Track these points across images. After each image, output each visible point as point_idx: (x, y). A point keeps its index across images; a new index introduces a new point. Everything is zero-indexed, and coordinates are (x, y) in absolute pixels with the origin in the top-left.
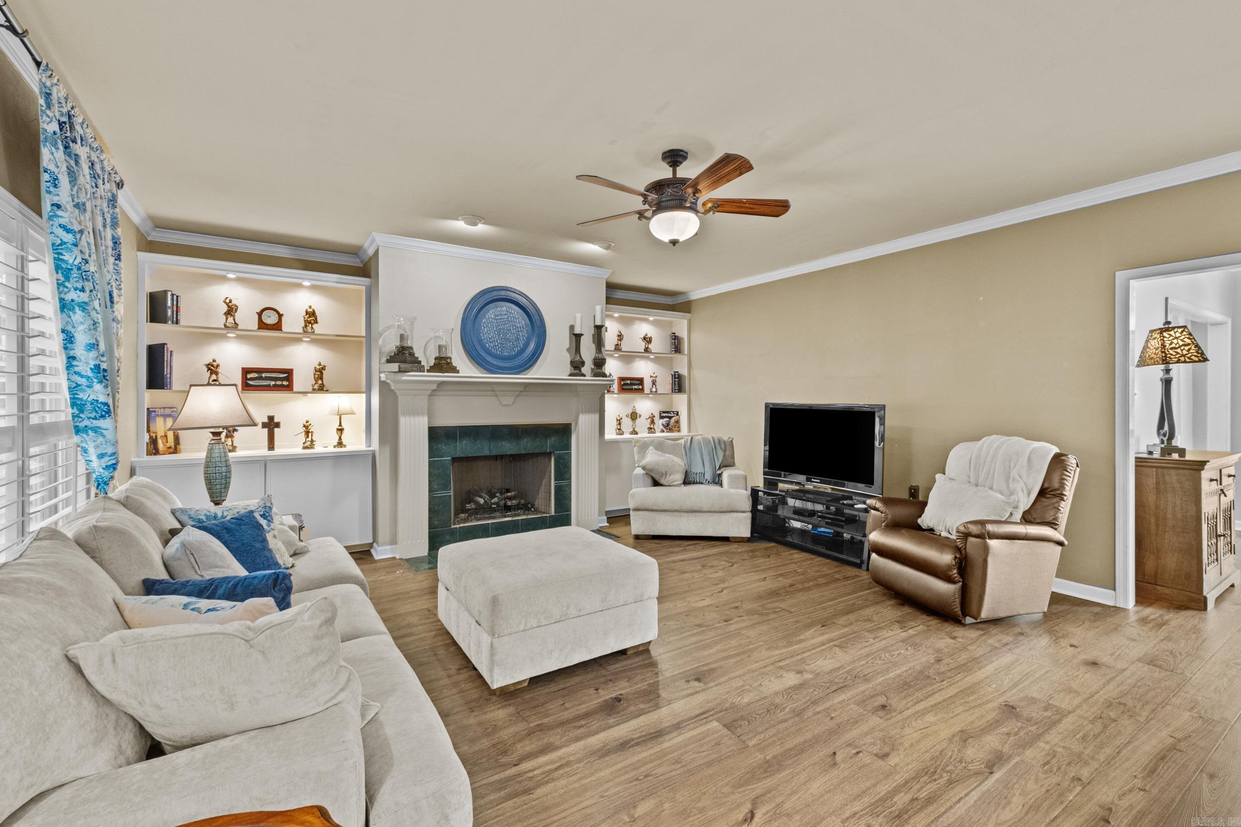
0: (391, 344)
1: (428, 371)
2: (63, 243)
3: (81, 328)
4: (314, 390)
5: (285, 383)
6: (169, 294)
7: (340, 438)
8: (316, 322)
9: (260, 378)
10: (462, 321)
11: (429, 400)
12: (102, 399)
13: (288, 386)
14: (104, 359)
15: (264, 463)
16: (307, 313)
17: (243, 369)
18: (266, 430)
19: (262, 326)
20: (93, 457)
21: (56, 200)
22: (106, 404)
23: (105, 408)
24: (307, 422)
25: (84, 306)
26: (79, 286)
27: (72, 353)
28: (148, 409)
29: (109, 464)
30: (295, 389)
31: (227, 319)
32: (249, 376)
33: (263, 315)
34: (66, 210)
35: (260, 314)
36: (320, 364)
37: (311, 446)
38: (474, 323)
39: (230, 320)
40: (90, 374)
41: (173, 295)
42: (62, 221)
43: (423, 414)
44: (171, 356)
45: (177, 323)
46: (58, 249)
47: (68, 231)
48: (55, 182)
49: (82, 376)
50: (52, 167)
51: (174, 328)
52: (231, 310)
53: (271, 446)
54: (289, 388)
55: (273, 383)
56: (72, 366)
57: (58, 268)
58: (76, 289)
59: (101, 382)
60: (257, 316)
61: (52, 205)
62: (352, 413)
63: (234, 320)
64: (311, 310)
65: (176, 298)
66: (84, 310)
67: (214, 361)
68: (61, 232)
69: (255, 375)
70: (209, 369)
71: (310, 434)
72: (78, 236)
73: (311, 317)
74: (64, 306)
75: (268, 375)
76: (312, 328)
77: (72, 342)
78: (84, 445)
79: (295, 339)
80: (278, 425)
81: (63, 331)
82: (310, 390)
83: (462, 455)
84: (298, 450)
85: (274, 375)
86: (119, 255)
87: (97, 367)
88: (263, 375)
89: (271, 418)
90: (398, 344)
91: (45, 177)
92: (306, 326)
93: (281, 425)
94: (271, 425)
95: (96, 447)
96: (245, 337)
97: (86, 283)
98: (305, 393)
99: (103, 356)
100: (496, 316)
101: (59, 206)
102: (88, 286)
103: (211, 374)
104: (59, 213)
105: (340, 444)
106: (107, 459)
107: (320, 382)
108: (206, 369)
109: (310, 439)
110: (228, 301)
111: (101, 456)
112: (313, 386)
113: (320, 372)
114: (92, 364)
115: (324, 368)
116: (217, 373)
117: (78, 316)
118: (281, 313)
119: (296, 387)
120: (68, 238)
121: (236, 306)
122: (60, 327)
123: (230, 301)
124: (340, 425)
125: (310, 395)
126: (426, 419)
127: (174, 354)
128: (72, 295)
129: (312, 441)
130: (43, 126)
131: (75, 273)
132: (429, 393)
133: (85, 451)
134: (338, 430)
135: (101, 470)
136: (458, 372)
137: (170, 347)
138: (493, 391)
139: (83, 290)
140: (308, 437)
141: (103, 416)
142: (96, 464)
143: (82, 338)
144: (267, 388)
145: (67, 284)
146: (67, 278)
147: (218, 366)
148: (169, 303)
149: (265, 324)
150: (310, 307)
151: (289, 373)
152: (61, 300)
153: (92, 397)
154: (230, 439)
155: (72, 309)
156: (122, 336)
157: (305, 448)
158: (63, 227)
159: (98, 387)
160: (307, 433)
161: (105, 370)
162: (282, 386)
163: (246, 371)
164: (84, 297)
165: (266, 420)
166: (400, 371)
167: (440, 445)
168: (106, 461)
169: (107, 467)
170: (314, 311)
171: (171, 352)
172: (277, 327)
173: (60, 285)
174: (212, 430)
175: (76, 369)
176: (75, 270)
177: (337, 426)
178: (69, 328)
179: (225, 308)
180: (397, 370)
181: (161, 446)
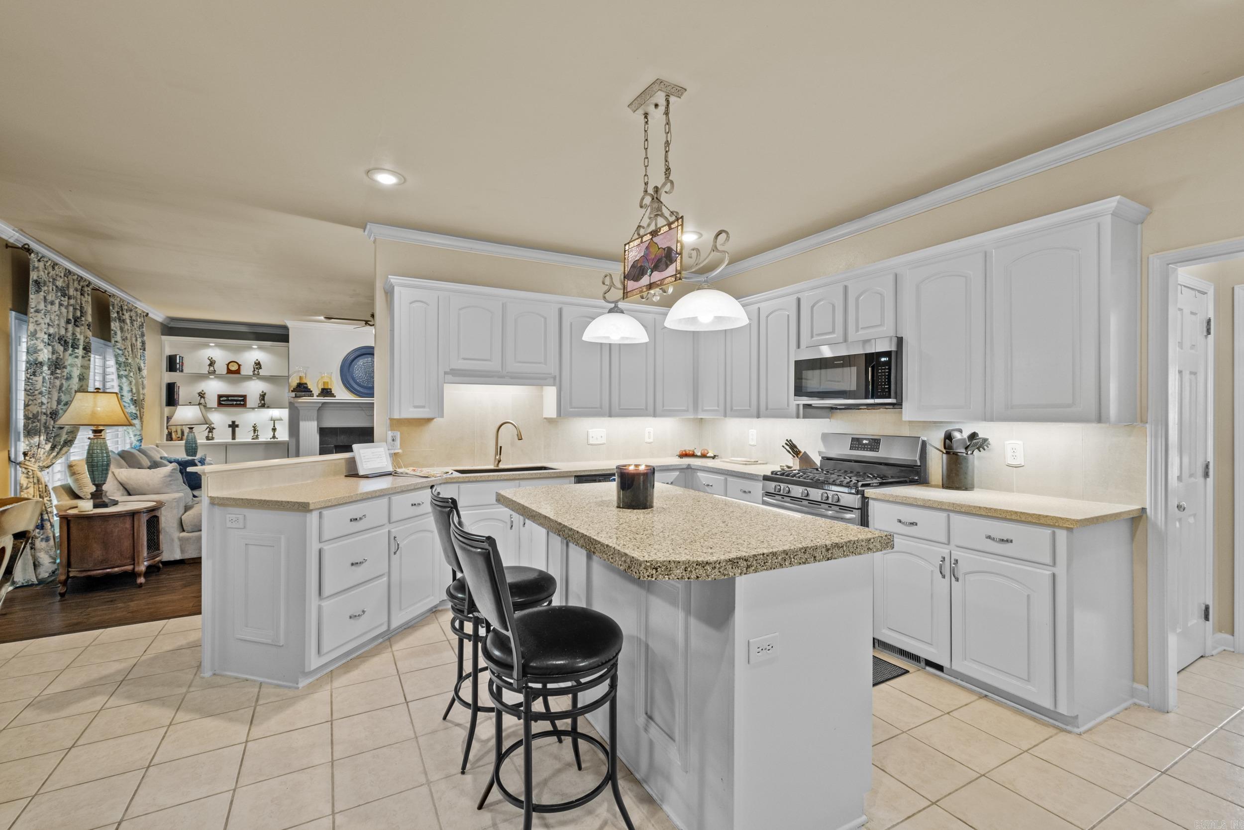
0: (294, 382)
1: (317, 396)
2: (119, 354)
3: (126, 384)
4: (259, 406)
5: (242, 403)
6: (178, 356)
7: (274, 434)
8: (261, 368)
9: (228, 400)
10: (341, 367)
11: (318, 413)
12: (134, 411)
13: (243, 405)
14: (135, 395)
15: (226, 446)
16: (255, 363)
17: (218, 395)
18: (231, 429)
19: (229, 371)
20: (132, 436)
21: (116, 339)
22: (136, 414)
23: (135, 415)
24: (255, 424)
25: (126, 376)
26: (124, 369)
27: (122, 394)
28: (167, 417)
29: (138, 439)
30: (248, 406)
31: (209, 368)
32: (221, 399)
33: (229, 365)
34: (119, 343)
35: (228, 365)
36: (263, 392)
37: (257, 437)
38: (349, 369)
39: (212, 368)
40: (129, 402)
41: (180, 357)
42: (118, 346)
43: (313, 420)
44: (179, 388)
45: (182, 371)
46: (116, 356)
47: (120, 350)
48: (116, 334)
49: (126, 403)
50: (115, 329)
51: (181, 374)
52: (212, 363)
53: (234, 437)
54: (244, 405)
55: (235, 403)
56: (123, 399)
57: (117, 363)
58: (123, 370)
59: (133, 405)
60: (226, 366)
61: (115, 341)
62: (281, 420)
63: (214, 368)
64: (257, 362)
65: (182, 358)
66: (126, 378)
67: (203, 391)
68: (118, 350)
69: (225, 399)
70: (200, 395)
71: (256, 432)
72: (124, 351)
73: (258, 365)
74: (119, 377)
75: (232, 398)
76: (258, 372)
77: (122, 390)
78: (128, 430)
79: (248, 378)
80: (237, 426)
81: (119, 386)
82: (257, 407)
83: (341, 444)
84: (249, 440)
85: (236, 398)
86: (145, 348)
87: (132, 399)
88: (230, 398)
89: (233, 422)
90: (298, 382)
91: (112, 332)
92: (254, 370)
93: (240, 426)
94: (234, 426)
95: (133, 431)
96: (220, 377)
97: (127, 367)
98: (253, 408)
99: (134, 394)
100: (364, 363)
101: (117, 342)
102: (128, 368)
103: (201, 398)
104: (117, 344)
105: (274, 437)
106: (137, 437)
107: (263, 402)
108: (198, 395)
109: (256, 434)
110: (210, 358)
111: (135, 435)
112: (259, 404)
113: (263, 396)
114: (130, 398)
115: (265, 394)
116: (204, 398)
117: (124, 380)
118: (240, 364)
119: (249, 404)
120: (120, 352)
121: (215, 361)
122: (118, 384)
123: (212, 358)
124: (274, 426)
125: (256, 409)
126: (316, 423)
127: (180, 388)
128: (122, 373)
129: (257, 435)
130: (112, 315)
131: (123, 365)
132: (317, 408)
133: (129, 433)
134: (273, 429)
135: (136, 442)
136: (335, 397)
137: (178, 384)
138: (360, 407)
139: (126, 370)
140: (255, 433)
141: (135, 419)
142: (133, 439)
143: (126, 388)
144: (232, 405)
145: (120, 369)
146: (120, 366)
147: (204, 393)
148: (178, 361)
149: (231, 370)
150: (257, 360)
151: (245, 397)
152: (118, 374)
153: (131, 411)
154: (211, 434)
155: (122, 378)
156: (146, 384)
157: (253, 439)
158: (118, 348)
159: (132, 407)
160: (255, 431)
161: (135, 400)
162: (240, 404)
163: (220, 396)
164: (126, 373)
165: (231, 423)
166: (296, 397)
167: (326, 438)
168: (138, 438)
169: (138, 441)
170: (259, 362)
171: (179, 387)
172: (238, 372)
173: (118, 369)
174: (189, 426)
175: (124, 400)
176: (123, 364)
177: (272, 427)
178: (121, 385)
179: (209, 362)
180: (294, 396)
181: (174, 436)
